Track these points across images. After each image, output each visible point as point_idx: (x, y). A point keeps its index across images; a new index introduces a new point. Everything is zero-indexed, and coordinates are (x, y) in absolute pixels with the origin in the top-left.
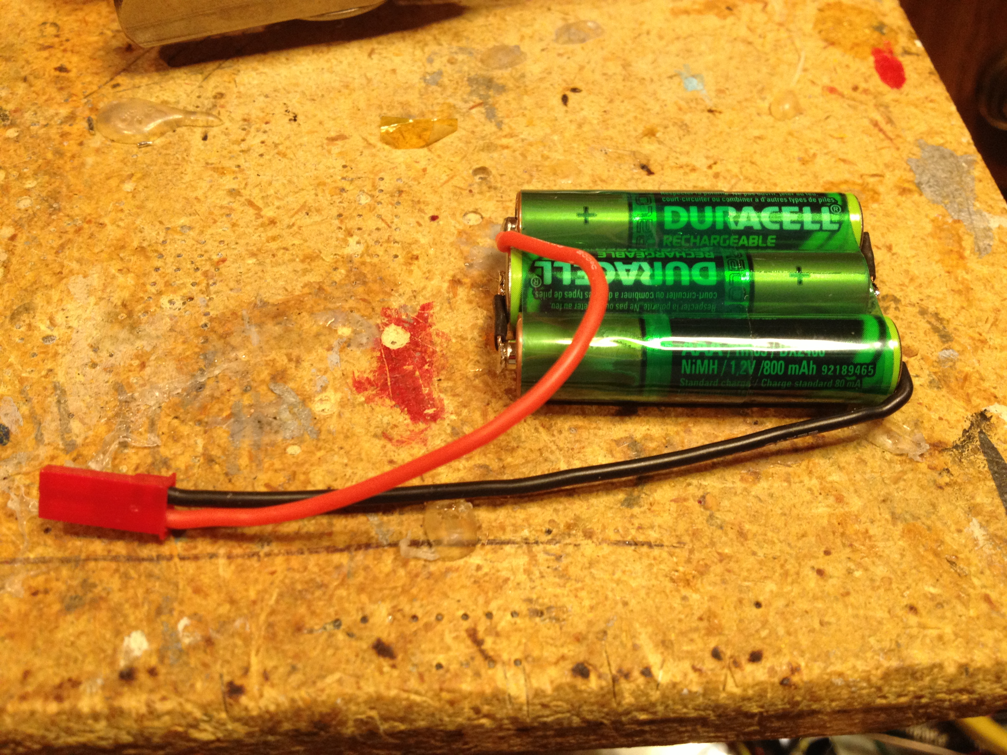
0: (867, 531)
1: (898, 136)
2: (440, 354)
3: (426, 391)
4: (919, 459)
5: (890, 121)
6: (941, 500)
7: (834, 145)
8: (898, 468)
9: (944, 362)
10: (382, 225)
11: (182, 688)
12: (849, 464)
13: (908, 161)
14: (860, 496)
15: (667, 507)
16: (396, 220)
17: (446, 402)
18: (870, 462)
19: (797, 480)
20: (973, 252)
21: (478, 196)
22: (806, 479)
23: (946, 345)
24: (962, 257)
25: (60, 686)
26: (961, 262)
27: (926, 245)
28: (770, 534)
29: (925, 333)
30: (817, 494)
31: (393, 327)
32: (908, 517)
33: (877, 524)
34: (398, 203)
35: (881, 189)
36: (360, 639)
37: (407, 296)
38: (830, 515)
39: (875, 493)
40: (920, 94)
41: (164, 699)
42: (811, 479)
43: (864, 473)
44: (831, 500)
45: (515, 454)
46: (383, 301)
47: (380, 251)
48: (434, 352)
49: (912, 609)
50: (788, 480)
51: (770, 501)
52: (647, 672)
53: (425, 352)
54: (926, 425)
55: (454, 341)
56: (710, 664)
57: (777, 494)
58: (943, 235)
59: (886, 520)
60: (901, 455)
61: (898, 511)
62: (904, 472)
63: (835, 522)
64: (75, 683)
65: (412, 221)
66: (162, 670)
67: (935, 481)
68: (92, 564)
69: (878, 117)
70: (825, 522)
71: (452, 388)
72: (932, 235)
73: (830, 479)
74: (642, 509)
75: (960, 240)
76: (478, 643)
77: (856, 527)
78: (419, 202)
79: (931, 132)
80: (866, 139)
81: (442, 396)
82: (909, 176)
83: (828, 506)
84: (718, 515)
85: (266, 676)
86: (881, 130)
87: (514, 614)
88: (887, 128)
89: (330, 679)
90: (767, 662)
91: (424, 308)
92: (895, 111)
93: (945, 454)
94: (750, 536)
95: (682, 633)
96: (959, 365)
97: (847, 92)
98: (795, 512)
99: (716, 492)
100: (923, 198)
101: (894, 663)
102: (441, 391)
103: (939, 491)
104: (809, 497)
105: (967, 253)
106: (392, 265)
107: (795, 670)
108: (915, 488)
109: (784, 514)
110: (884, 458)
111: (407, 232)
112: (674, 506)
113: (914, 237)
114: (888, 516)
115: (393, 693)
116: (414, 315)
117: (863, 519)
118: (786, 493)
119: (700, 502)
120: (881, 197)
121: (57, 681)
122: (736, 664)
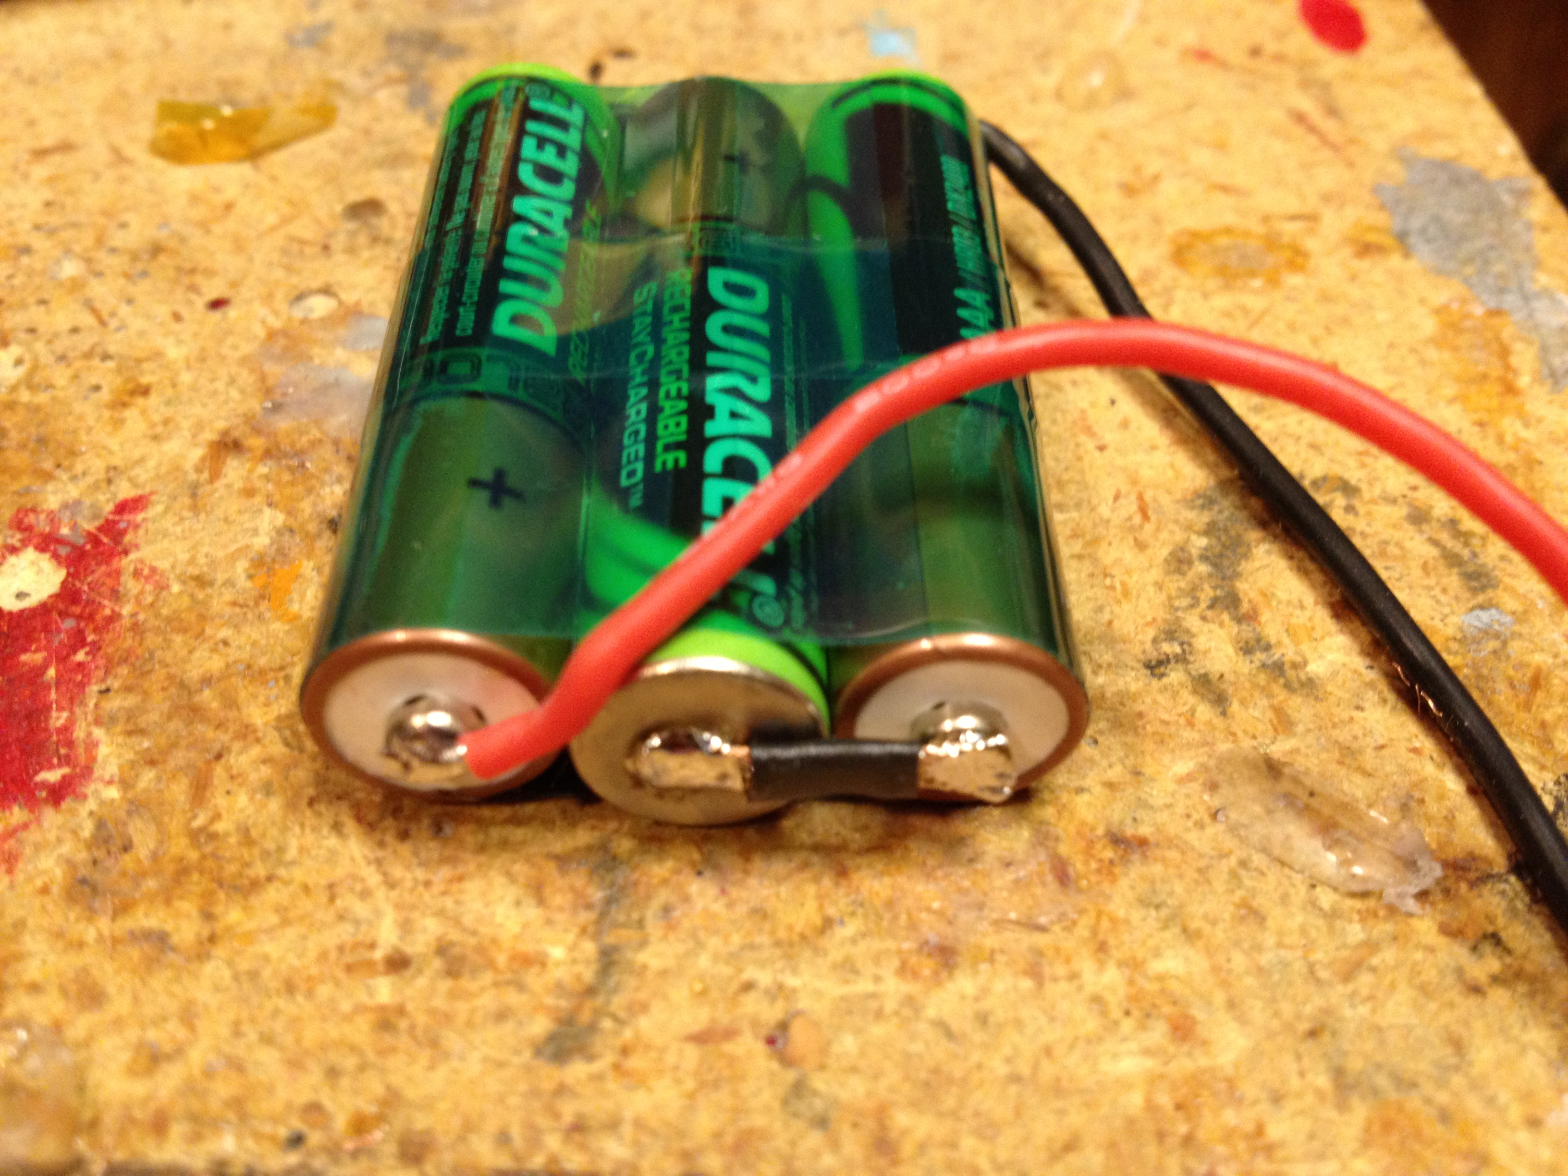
0: (1260, 1130)
1: (1352, 141)
2: (126, 622)
3: (58, 719)
4: (1411, 905)
5: (1332, 111)
6: (1479, 1025)
7: (1201, 157)
8: (1355, 932)
9: (1477, 641)
10: (87, 319)
12: (1214, 922)
13: (1376, 189)
14: (1242, 1020)
15: (671, 1059)
16: (124, 310)
17: (103, 751)
18: (1275, 915)
19: (1061, 970)
20: (1538, 379)
21: (340, 258)
22: (1086, 966)
23: (1481, 598)
24: (1510, 389)
26: (1511, 402)
27: (1423, 363)
28: (968, 1143)
29: (1425, 567)
30: (1116, 1013)
31: (30, 554)
32: (1382, 1081)
33: (1291, 1105)
34: (144, 274)
35: (1311, 244)
37: (90, 480)
38: (1153, 1080)
39: (1287, 1009)
40: (1402, 63)
42: (1101, 965)
43: (1258, 948)
44: (1158, 1033)
45: (255, 901)
46: (27, 491)
47: (60, 376)
48: (115, 617)
50: (1035, 972)
51: (978, 1037)
53: (91, 617)
54: (1433, 807)
55: (176, 588)
57: (1000, 1015)
58: (1463, 340)
59: (1320, 1094)
60: (1364, 895)
61: (1355, 1064)
62: (1372, 946)
63: (1165, 1100)
65: (163, 311)
67: (1460, 972)
69: (1306, 104)
70: (1135, 1100)
71: (131, 715)
72: (1437, 342)
73: (1157, 966)
74: (597, 1066)
75: (1504, 352)
77: (1230, 1117)
78: (192, 271)
79: (1427, 134)
80: (1278, 147)
81: (98, 733)
82: (1380, 219)
83: (1147, 1052)
84: (819, 1082)
86: (1312, 129)
88: (1329, 126)
91: (122, 508)
92: (1345, 95)
93: (1486, 889)
94: (907, 1149)
96: (1515, 647)
97: (1237, 56)
98: (1048, 1070)
99: (819, 1009)
100: (1413, 265)
102: (98, 722)
103: (1472, 1002)
104: (1091, 1024)
105: (1524, 381)
106: (78, 407)
108: (1405, 993)
109: (1015, 1078)
110: (1313, 904)
111: (142, 334)
112: (692, 1054)
113: (1391, 346)
114: (1322, 1081)
116: (90, 526)
117: (1249, 1089)
118: (1025, 1013)
119: (771, 1041)
120: (1312, 263)
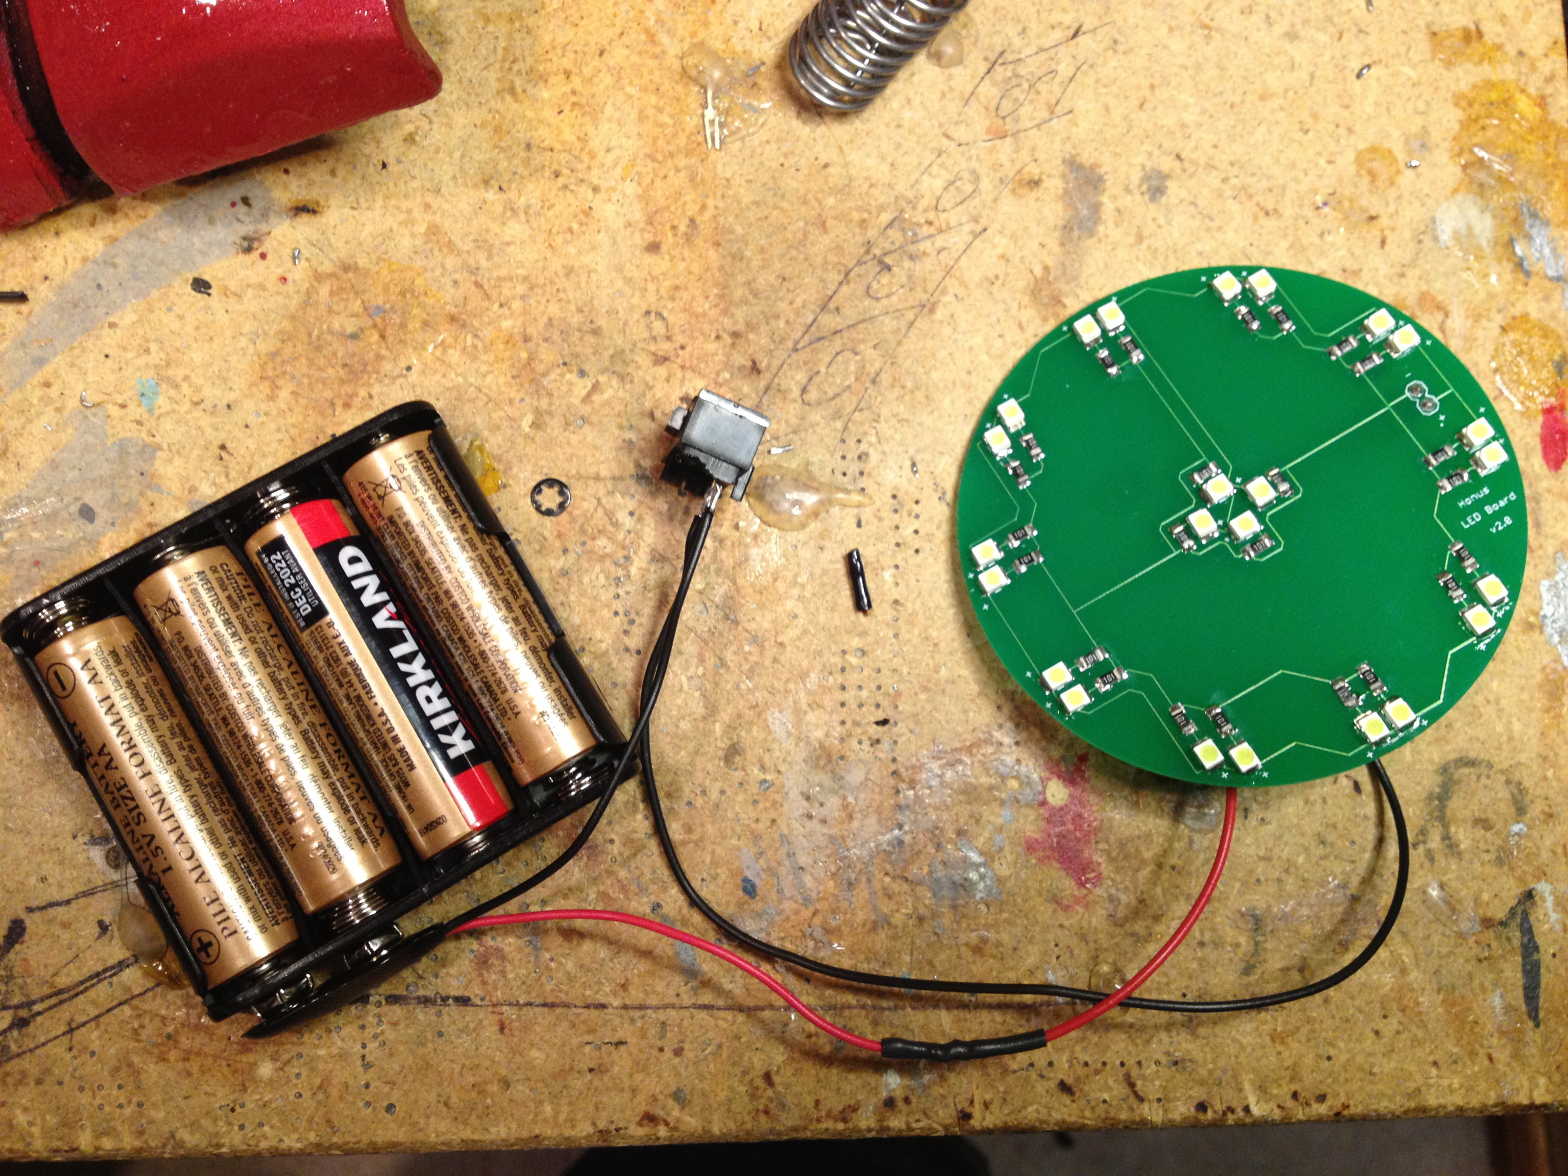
0: (1417, 999)
3: (1086, 853)
6: (1478, 972)
9: (1513, 837)
11: (931, 1114)
14: (1418, 968)
15: (1275, 976)
17: (1103, 866)
18: (1433, 936)
23: (1519, 819)
25: (844, 1110)
26: (1556, 722)
27: (1532, 699)
32: (1449, 987)
33: (1426, 993)
36: (1049, 1079)
41: (918, 1121)
46: (1045, 749)
48: (1091, 811)
49: (1435, 1063)
52: (1247, 1109)
56: (1289, 1103)
59: (1433, 991)
61: (1443, 981)
62: (1456, 947)
63: (1396, 990)
64: (855, 1109)
66: (914, 1100)
67: (1477, 955)
68: (847, 1012)
71: (1108, 852)
72: (1539, 686)
73: (1400, 951)
76: (1132, 1085)
77: (1411, 995)
81: (1100, 859)
82: (1537, 605)
83: (1393, 976)
85: (986, 1105)
87: (1158, 1063)
89: (1030, 1109)
90: (1329, 1102)
91: (1081, 759)
93: (1491, 930)
95: (1275, 1081)
100: (1542, 638)
101: (1413, 1105)
102: (1098, 855)
103: (1478, 964)
107: (1346, 1107)
108: (1461, 961)
110: (1444, 933)
113: (1522, 688)
114: (1435, 985)
115: (1073, 1119)
116: (1072, 768)
121: (841, 1108)
122: (1308, 1104)
